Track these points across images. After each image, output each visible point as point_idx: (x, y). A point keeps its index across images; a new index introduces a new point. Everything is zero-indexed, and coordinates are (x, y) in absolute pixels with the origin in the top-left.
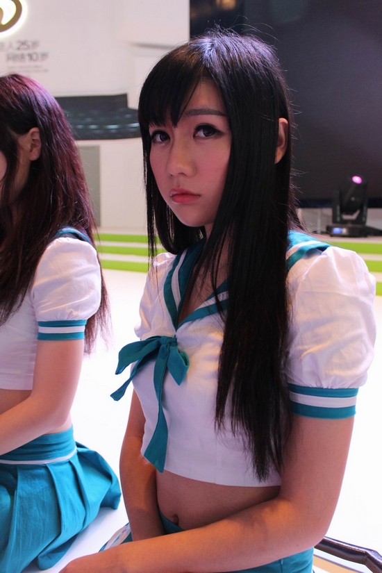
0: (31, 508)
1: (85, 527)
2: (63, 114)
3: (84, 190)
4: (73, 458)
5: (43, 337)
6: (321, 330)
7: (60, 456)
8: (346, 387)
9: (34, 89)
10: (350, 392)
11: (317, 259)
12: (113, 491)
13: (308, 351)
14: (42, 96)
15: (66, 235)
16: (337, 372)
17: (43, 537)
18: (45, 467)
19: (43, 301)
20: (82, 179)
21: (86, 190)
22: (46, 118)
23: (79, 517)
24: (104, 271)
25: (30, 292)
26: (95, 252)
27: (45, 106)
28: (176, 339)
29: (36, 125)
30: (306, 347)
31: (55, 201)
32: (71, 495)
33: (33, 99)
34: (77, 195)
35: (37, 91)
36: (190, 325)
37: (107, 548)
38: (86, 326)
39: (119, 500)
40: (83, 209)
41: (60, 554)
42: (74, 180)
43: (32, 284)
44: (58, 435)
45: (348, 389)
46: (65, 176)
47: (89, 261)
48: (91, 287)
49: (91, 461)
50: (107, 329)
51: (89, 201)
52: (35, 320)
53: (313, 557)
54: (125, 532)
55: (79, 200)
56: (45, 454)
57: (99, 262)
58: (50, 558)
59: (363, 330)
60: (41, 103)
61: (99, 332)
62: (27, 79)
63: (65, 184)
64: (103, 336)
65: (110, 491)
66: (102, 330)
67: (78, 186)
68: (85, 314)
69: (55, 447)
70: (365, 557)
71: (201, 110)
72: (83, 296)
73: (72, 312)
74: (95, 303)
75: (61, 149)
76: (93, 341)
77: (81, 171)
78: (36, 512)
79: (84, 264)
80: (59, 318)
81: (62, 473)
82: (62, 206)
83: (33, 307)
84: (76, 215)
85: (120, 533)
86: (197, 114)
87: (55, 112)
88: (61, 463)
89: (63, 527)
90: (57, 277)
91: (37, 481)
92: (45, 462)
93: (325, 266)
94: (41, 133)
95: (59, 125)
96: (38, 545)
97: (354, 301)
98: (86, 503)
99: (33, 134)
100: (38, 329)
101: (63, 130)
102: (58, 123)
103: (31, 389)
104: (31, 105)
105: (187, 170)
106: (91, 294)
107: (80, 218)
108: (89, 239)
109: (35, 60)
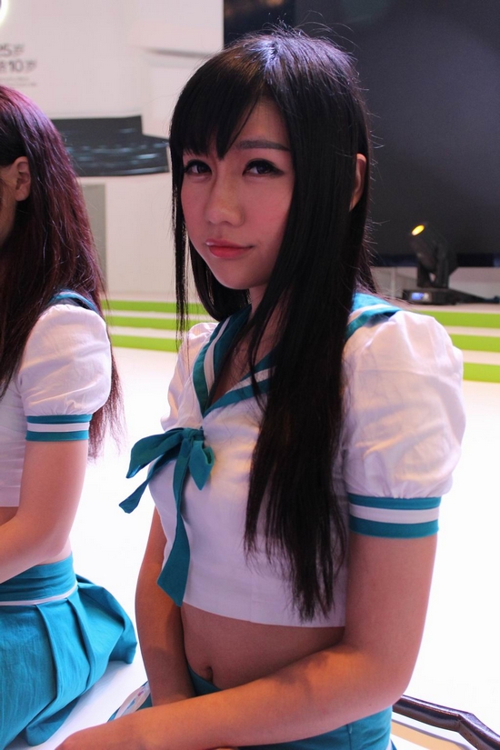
0: (16, 663)
1: (89, 687)
2: (59, 139)
3: (88, 241)
4: (73, 595)
5: (33, 437)
6: (389, 421)
7: (55, 594)
8: (424, 495)
9: (20, 104)
10: (431, 503)
11: (382, 327)
12: (125, 640)
13: (372, 449)
14: (31, 114)
15: (66, 301)
16: (410, 476)
17: (33, 702)
18: (36, 609)
19: (34, 389)
20: (86, 225)
21: (91, 240)
22: (37, 144)
23: (80, 675)
24: (115, 349)
25: (16, 377)
26: (104, 324)
27: (36, 127)
28: (202, 431)
29: (23, 153)
30: (368, 443)
31: (50, 254)
32: (70, 647)
33: (19, 118)
34: (78, 246)
35: (25, 107)
36: (219, 412)
37: (118, 716)
38: (91, 423)
39: (134, 652)
40: (87, 265)
41: (56, 723)
42: (75, 227)
43: (20, 365)
44: (52, 567)
45: (426, 498)
46: (64, 221)
47: (96, 336)
48: (99, 371)
49: (97, 599)
50: (119, 425)
51: (93, 255)
52: (22, 415)
53: (391, 723)
54: (142, 695)
55: (82, 253)
56: (35, 592)
57: (109, 337)
58: (42, 729)
59: (444, 420)
60: (30, 123)
61: (108, 428)
62: (10, 91)
63: (64, 231)
64: (113, 434)
65: (121, 639)
66: (112, 426)
67: (80, 234)
68: (90, 407)
69: (48, 583)
70: (458, 722)
71: (256, 142)
72: (88, 382)
73: (73, 403)
74: (103, 391)
75: (58, 185)
76: (99, 441)
77: (84, 214)
78: (23, 668)
79: (90, 341)
80: (56, 412)
81: (58, 616)
82: (60, 261)
83: (20, 397)
84: (77, 274)
85: (136, 696)
86: (251, 147)
87: (48, 137)
88: (57, 603)
89: (59, 689)
90: (53, 357)
91: (24, 628)
92: (36, 602)
93: (393, 337)
94: (30, 163)
95: (55, 153)
96: (27, 713)
97: (433, 383)
98: (90, 655)
99: (19, 165)
100: (26, 427)
101: (59, 160)
102: (53, 150)
103: (17, 505)
104: (17, 126)
105: (233, 217)
106: (99, 380)
107: (84, 278)
108: (95, 307)
109: (19, 71)
